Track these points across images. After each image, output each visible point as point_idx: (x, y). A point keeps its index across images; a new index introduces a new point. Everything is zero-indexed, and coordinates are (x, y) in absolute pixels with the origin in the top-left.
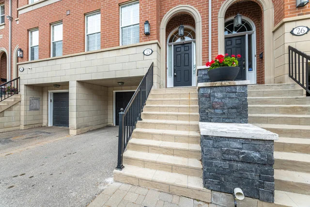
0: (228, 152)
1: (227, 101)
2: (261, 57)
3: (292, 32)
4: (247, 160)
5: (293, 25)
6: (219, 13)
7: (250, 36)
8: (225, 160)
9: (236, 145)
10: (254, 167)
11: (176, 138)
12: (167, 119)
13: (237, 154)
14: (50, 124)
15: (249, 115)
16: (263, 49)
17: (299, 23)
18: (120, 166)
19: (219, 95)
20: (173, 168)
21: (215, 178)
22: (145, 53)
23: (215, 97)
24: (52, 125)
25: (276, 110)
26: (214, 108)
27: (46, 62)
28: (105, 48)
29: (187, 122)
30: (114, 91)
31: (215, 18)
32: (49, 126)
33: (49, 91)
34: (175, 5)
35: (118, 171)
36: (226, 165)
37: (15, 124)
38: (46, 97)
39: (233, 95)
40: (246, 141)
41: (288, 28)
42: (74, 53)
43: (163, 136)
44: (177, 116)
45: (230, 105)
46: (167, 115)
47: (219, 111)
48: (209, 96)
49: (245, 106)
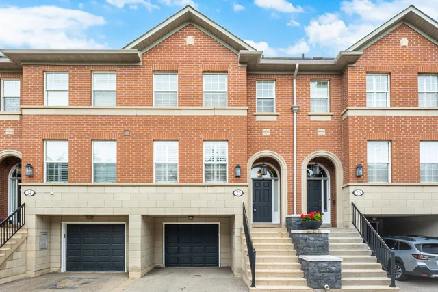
0: (322, 268)
1: (317, 242)
2: (334, 202)
3: (353, 193)
4: (330, 271)
5: (354, 188)
6: (303, 165)
7: (325, 181)
8: (320, 272)
9: (325, 265)
10: (333, 274)
11: (284, 267)
12: (270, 255)
13: (326, 269)
14: (63, 270)
15: (330, 250)
16: (335, 195)
17: (358, 188)
18: (253, 285)
19: (312, 239)
20: (288, 283)
21: (315, 282)
22: (235, 193)
23: (309, 240)
24: (65, 271)
25: (343, 247)
26: (309, 247)
27: (85, 188)
28: (185, 182)
29: (287, 256)
30: (164, 223)
31: (299, 169)
32: (62, 271)
33: (63, 223)
34: (261, 149)
35: (254, 288)
36: (321, 275)
37: (22, 269)
38: (59, 231)
39: (320, 239)
40: (330, 262)
41: (351, 189)
42: (136, 182)
43: (274, 266)
44: (279, 252)
45: (318, 245)
46: (270, 252)
47: (312, 248)
48: (306, 239)
49: (327, 245)
